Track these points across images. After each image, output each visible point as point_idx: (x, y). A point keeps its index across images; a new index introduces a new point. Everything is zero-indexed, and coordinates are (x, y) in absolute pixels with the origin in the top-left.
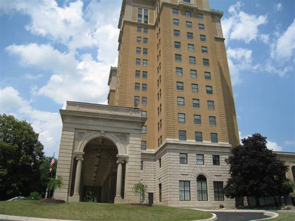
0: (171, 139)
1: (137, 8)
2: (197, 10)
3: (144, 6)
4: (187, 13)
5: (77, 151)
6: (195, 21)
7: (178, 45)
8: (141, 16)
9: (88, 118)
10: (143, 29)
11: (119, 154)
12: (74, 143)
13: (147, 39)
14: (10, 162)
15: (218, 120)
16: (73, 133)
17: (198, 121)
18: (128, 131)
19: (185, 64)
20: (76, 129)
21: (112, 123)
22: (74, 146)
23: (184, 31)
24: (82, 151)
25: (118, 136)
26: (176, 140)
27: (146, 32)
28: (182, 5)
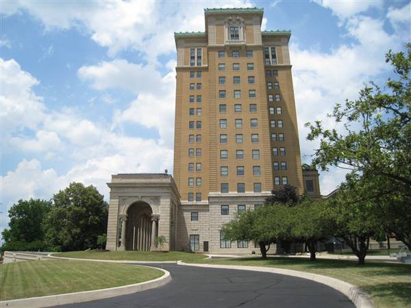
0: (213, 193)
1: (190, 49)
2: (246, 47)
3: (197, 44)
4: (234, 53)
5: (121, 213)
6: (243, 61)
7: (222, 94)
8: (194, 57)
9: (128, 187)
10: (196, 74)
11: (153, 214)
12: (119, 207)
13: (201, 84)
14: (81, 222)
15: (262, 169)
16: (118, 200)
17: (240, 173)
18: (159, 195)
19: (229, 114)
20: (120, 197)
21: (147, 189)
22: (119, 210)
23: (229, 75)
24: (125, 213)
25: (152, 199)
26: (219, 193)
27: (199, 76)
28: (228, 46)
